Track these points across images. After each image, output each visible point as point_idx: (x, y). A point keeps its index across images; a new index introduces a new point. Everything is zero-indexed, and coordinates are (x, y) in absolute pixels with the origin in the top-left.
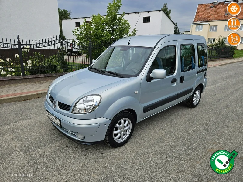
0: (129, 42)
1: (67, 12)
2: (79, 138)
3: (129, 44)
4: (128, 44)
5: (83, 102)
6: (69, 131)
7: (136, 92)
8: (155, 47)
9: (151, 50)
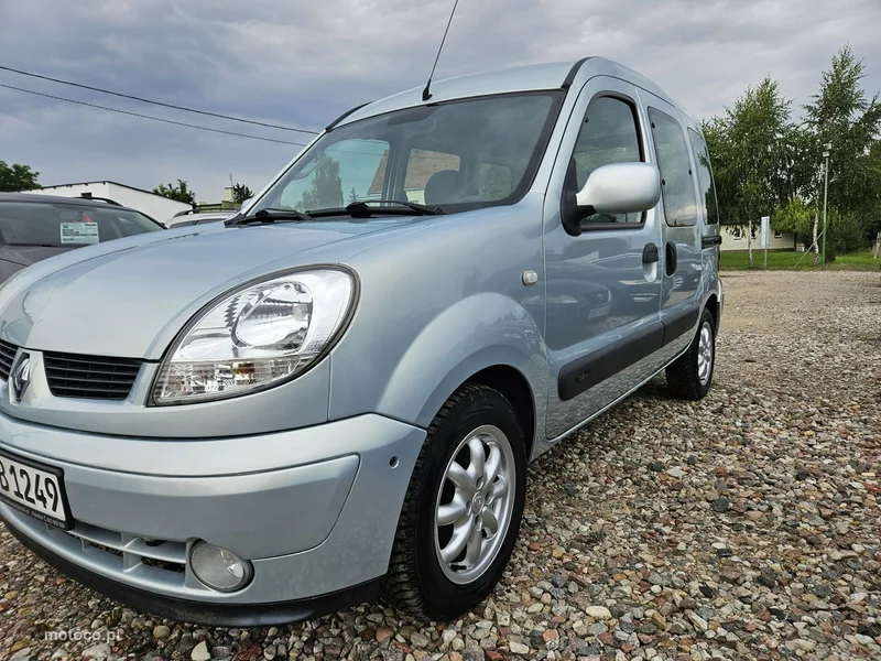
0: (427, 90)
1: (29, 171)
2: (210, 583)
3: (426, 96)
4: (424, 99)
5: (232, 324)
6: (124, 548)
7: (530, 276)
8: (566, 87)
9: (549, 100)
